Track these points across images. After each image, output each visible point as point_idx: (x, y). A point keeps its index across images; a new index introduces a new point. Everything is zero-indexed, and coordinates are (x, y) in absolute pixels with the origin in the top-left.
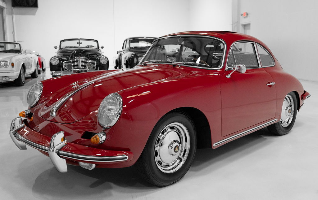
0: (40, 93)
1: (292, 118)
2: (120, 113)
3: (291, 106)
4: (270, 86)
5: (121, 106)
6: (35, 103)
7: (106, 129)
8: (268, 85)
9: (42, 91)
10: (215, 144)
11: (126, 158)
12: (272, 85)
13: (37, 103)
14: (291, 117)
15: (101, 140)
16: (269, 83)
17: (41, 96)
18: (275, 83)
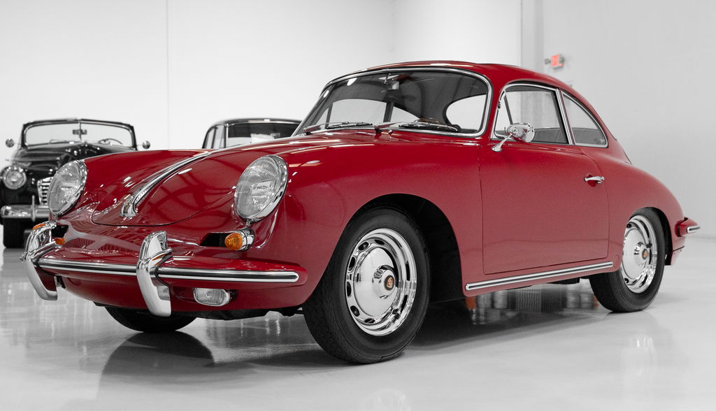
0: (81, 186)
1: (653, 272)
2: (281, 193)
3: (649, 245)
4: (594, 183)
5: (284, 180)
6: (68, 206)
7: (253, 223)
8: (587, 180)
9: (84, 182)
10: (469, 285)
11: (294, 277)
12: (596, 181)
13: (73, 208)
14: (651, 270)
15: (244, 243)
16: (590, 176)
17: (82, 192)
18: (603, 178)
